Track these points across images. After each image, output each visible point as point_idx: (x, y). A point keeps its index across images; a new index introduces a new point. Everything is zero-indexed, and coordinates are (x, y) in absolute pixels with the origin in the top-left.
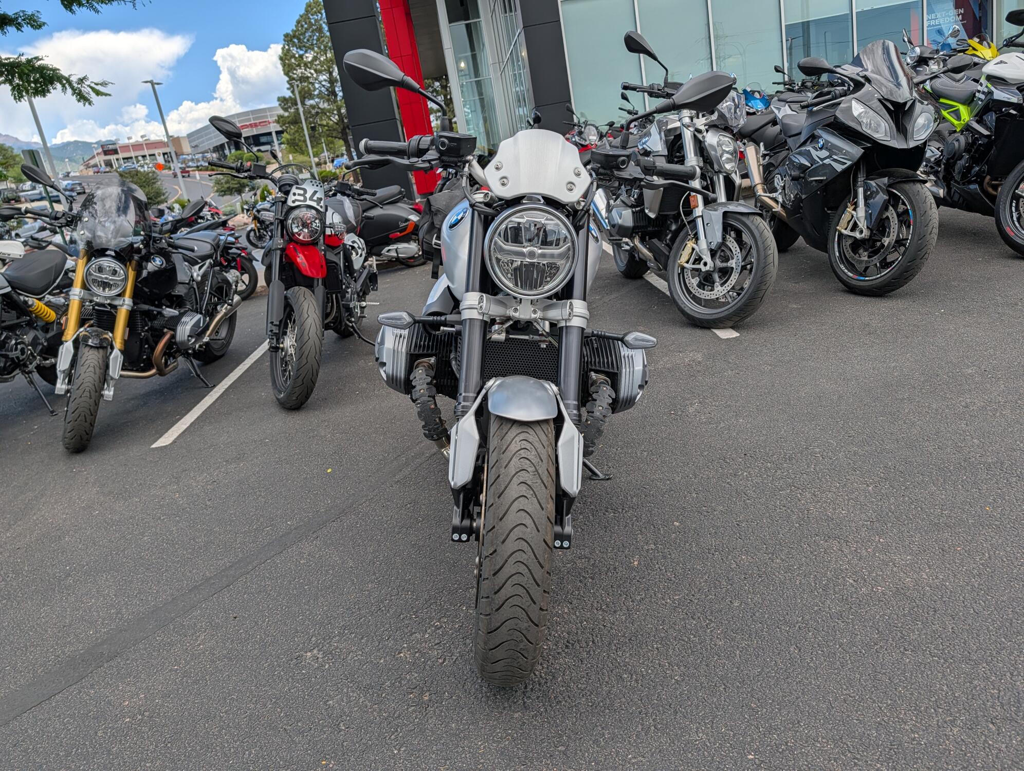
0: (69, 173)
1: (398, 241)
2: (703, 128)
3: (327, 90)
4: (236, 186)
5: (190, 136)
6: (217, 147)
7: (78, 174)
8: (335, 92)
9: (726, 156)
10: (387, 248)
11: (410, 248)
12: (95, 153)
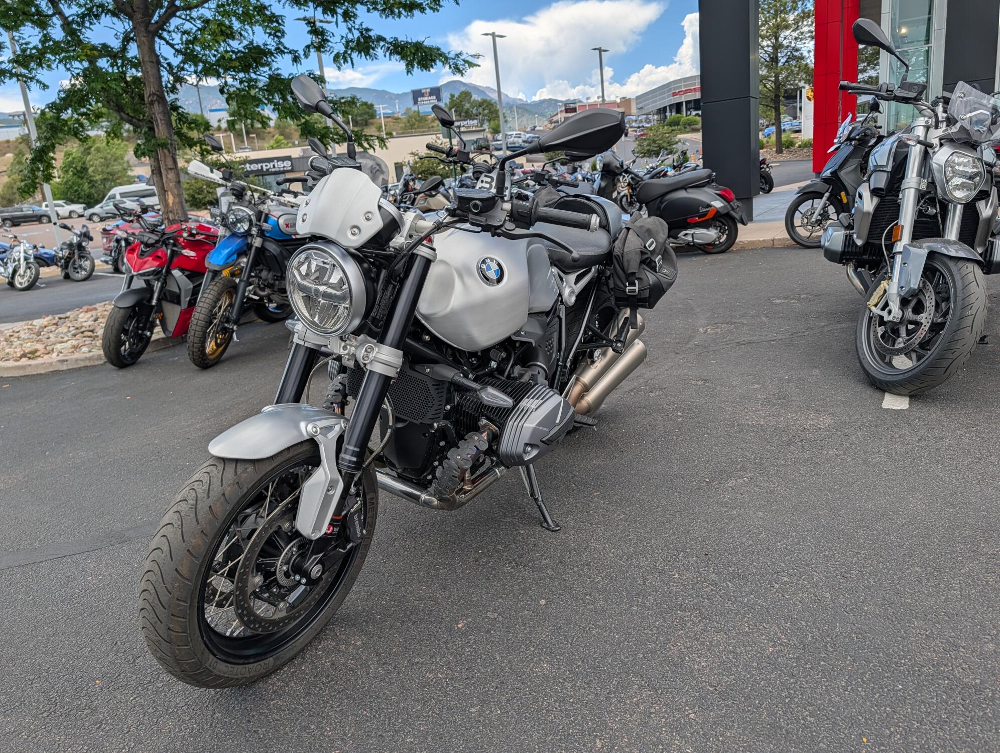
0: (535, 127)
1: (696, 226)
2: (936, 142)
3: (769, 56)
4: (655, 149)
5: (638, 98)
6: (660, 109)
7: (541, 128)
8: (777, 57)
9: (957, 181)
10: (684, 232)
11: (710, 234)
12: (559, 110)
